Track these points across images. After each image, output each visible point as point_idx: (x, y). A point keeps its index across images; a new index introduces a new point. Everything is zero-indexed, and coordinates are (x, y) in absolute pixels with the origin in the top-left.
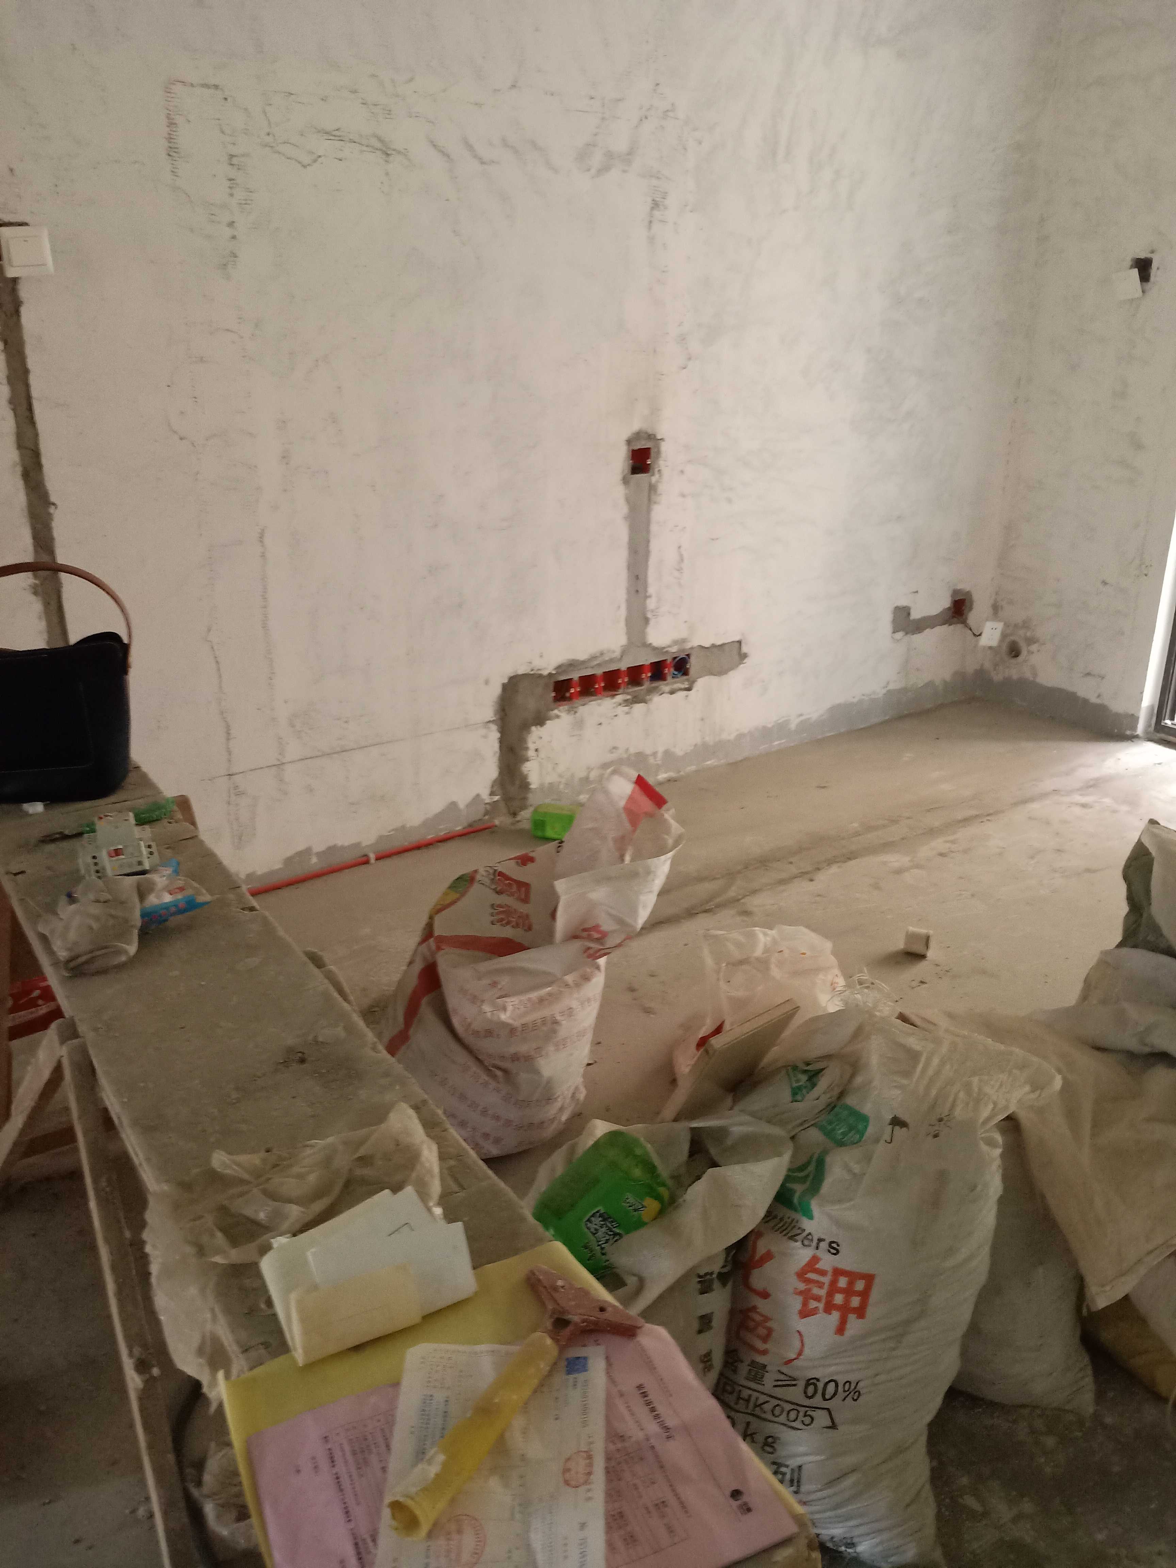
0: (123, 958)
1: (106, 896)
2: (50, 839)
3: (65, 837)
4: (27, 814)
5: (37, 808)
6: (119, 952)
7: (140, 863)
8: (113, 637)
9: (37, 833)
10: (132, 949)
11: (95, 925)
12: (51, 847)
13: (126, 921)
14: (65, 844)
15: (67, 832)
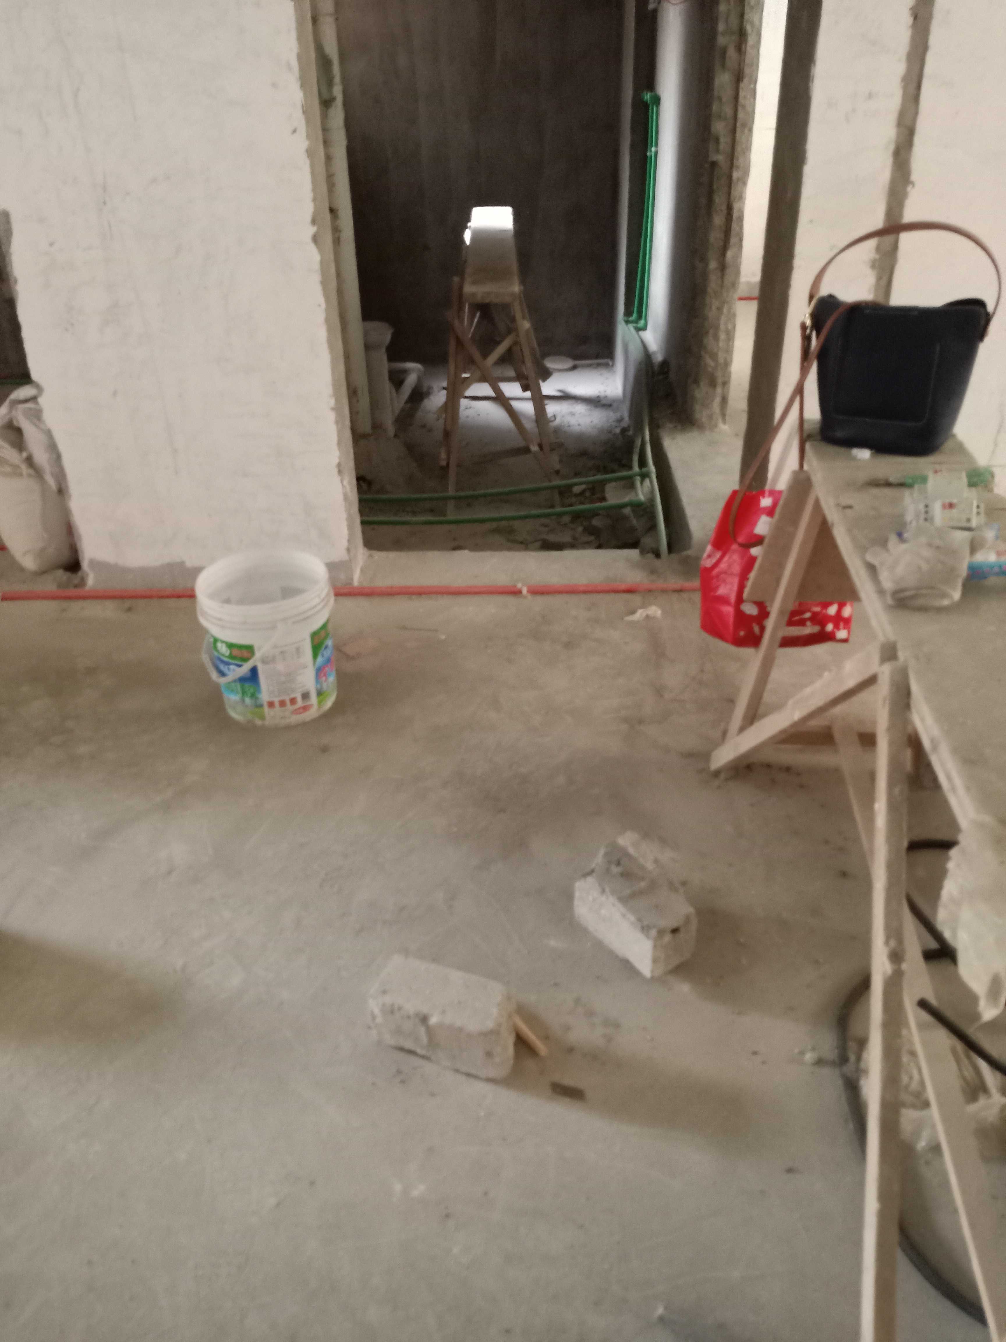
0: (946, 602)
1: (938, 542)
2: (876, 483)
3: (888, 484)
4: (854, 458)
5: (864, 454)
6: (944, 595)
7: (969, 520)
8: (979, 304)
9: (863, 476)
10: (957, 595)
11: (925, 567)
12: (875, 491)
13: (953, 570)
14: (887, 491)
15: (891, 480)
